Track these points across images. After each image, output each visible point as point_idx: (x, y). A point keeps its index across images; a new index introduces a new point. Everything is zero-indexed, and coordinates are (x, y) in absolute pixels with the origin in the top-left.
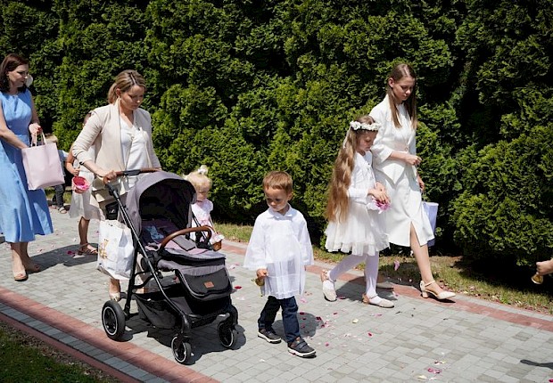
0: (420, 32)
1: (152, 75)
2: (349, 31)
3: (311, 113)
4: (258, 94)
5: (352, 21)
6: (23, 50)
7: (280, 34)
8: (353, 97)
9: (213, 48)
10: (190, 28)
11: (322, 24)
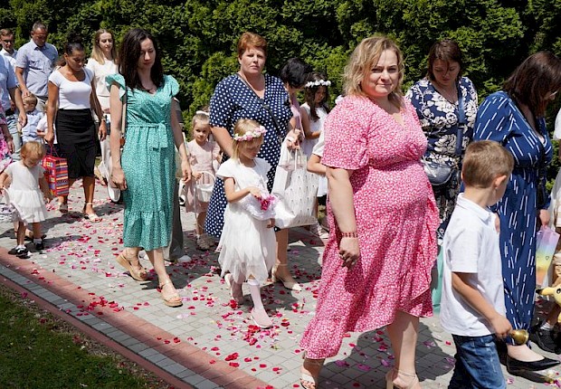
1: (193, 43)
6: (60, 14)
8: (412, 69)
9: (259, 14)
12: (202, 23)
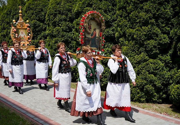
0: (158, 32)
1: (74, 43)
2: (136, 31)
4: (107, 49)
5: (137, 28)
7: (114, 31)
8: (137, 52)
11: (127, 29)
12: (76, 37)
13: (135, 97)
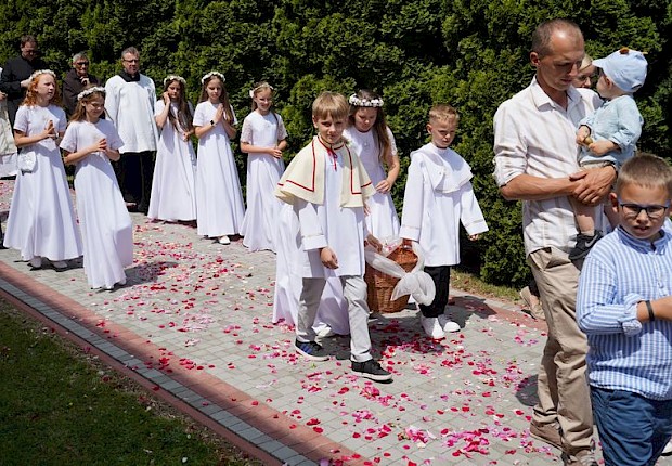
0: (619, 7)
1: (281, 64)
2: (526, 7)
3: (475, 111)
4: (408, 86)
6: (135, 34)
9: (355, 30)
10: (327, 5)
12: (290, 41)
13: (516, 270)
